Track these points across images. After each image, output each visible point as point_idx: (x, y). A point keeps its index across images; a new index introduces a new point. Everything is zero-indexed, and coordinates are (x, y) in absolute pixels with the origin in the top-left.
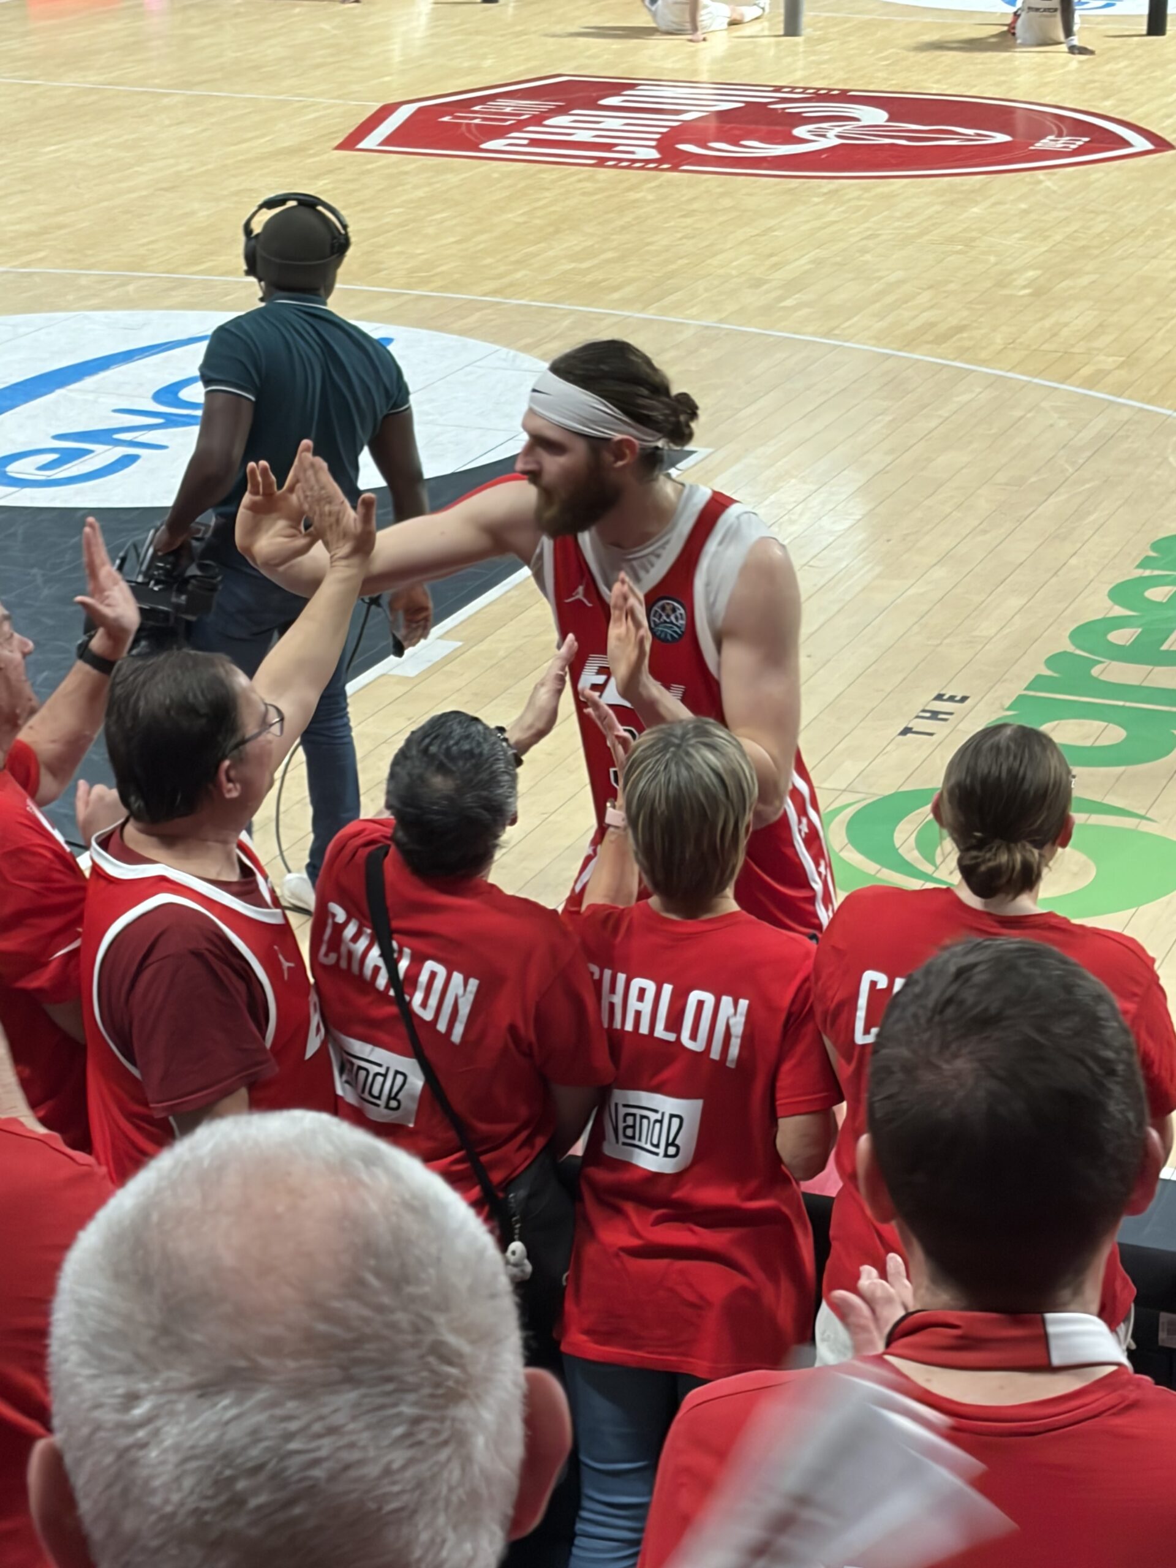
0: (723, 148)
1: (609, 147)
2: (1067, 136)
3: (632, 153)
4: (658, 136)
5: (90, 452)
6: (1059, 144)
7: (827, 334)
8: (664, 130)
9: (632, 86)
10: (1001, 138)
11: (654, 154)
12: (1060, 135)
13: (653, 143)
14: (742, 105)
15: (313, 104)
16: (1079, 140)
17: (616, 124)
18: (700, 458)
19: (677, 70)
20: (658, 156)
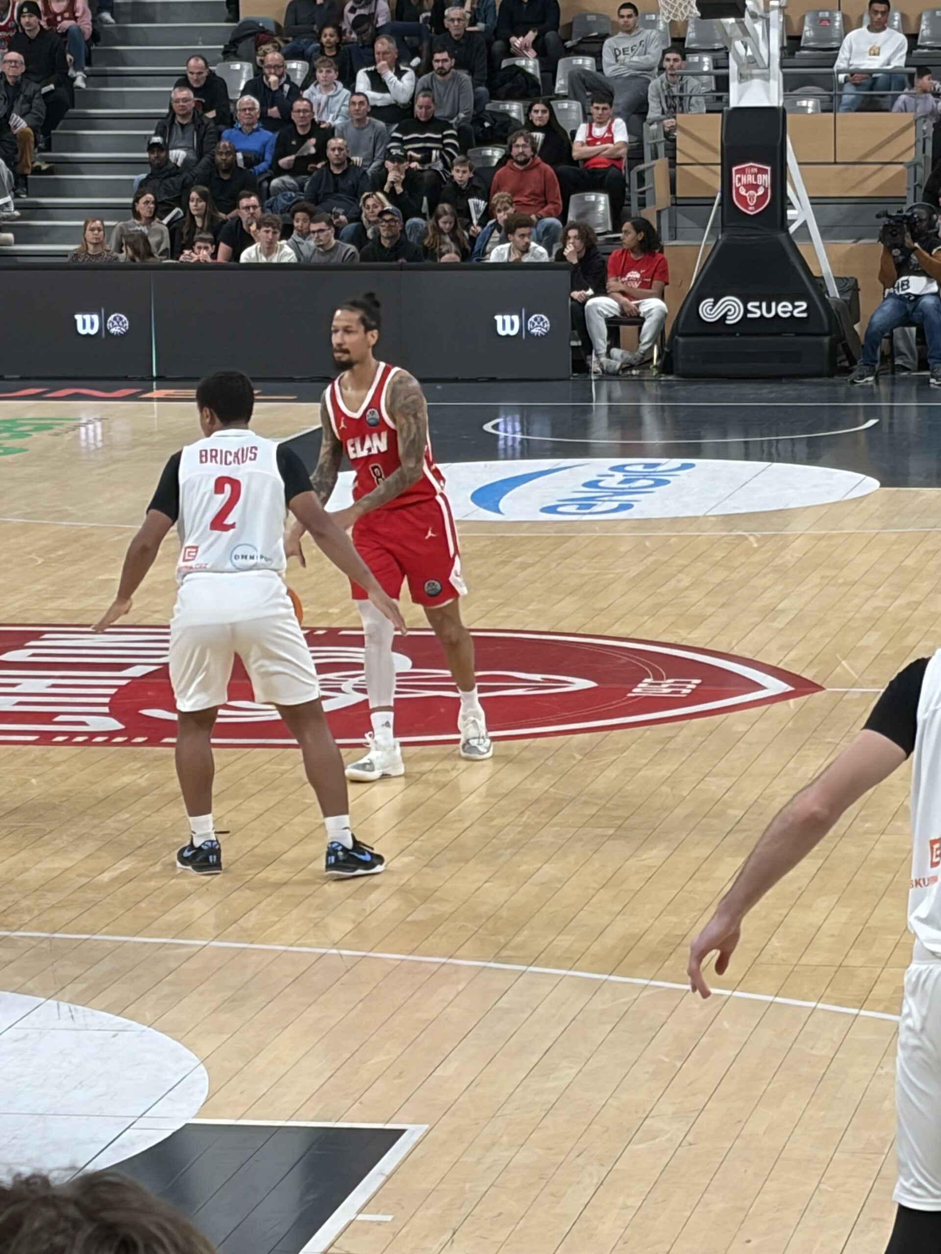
1: (48, 718)
2: (667, 678)
3: (83, 723)
4: (107, 700)
6: (665, 688)
7: (497, 958)
8: (113, 691)
9: (37, 636)
10: (581, 684)
11: (114, 724)
12: (658, 677)
13: (106, 710)
16: (689, 683)
17: (41, 686)
18: (415, 1138)
19: (84, 611)
20: (120, 726)
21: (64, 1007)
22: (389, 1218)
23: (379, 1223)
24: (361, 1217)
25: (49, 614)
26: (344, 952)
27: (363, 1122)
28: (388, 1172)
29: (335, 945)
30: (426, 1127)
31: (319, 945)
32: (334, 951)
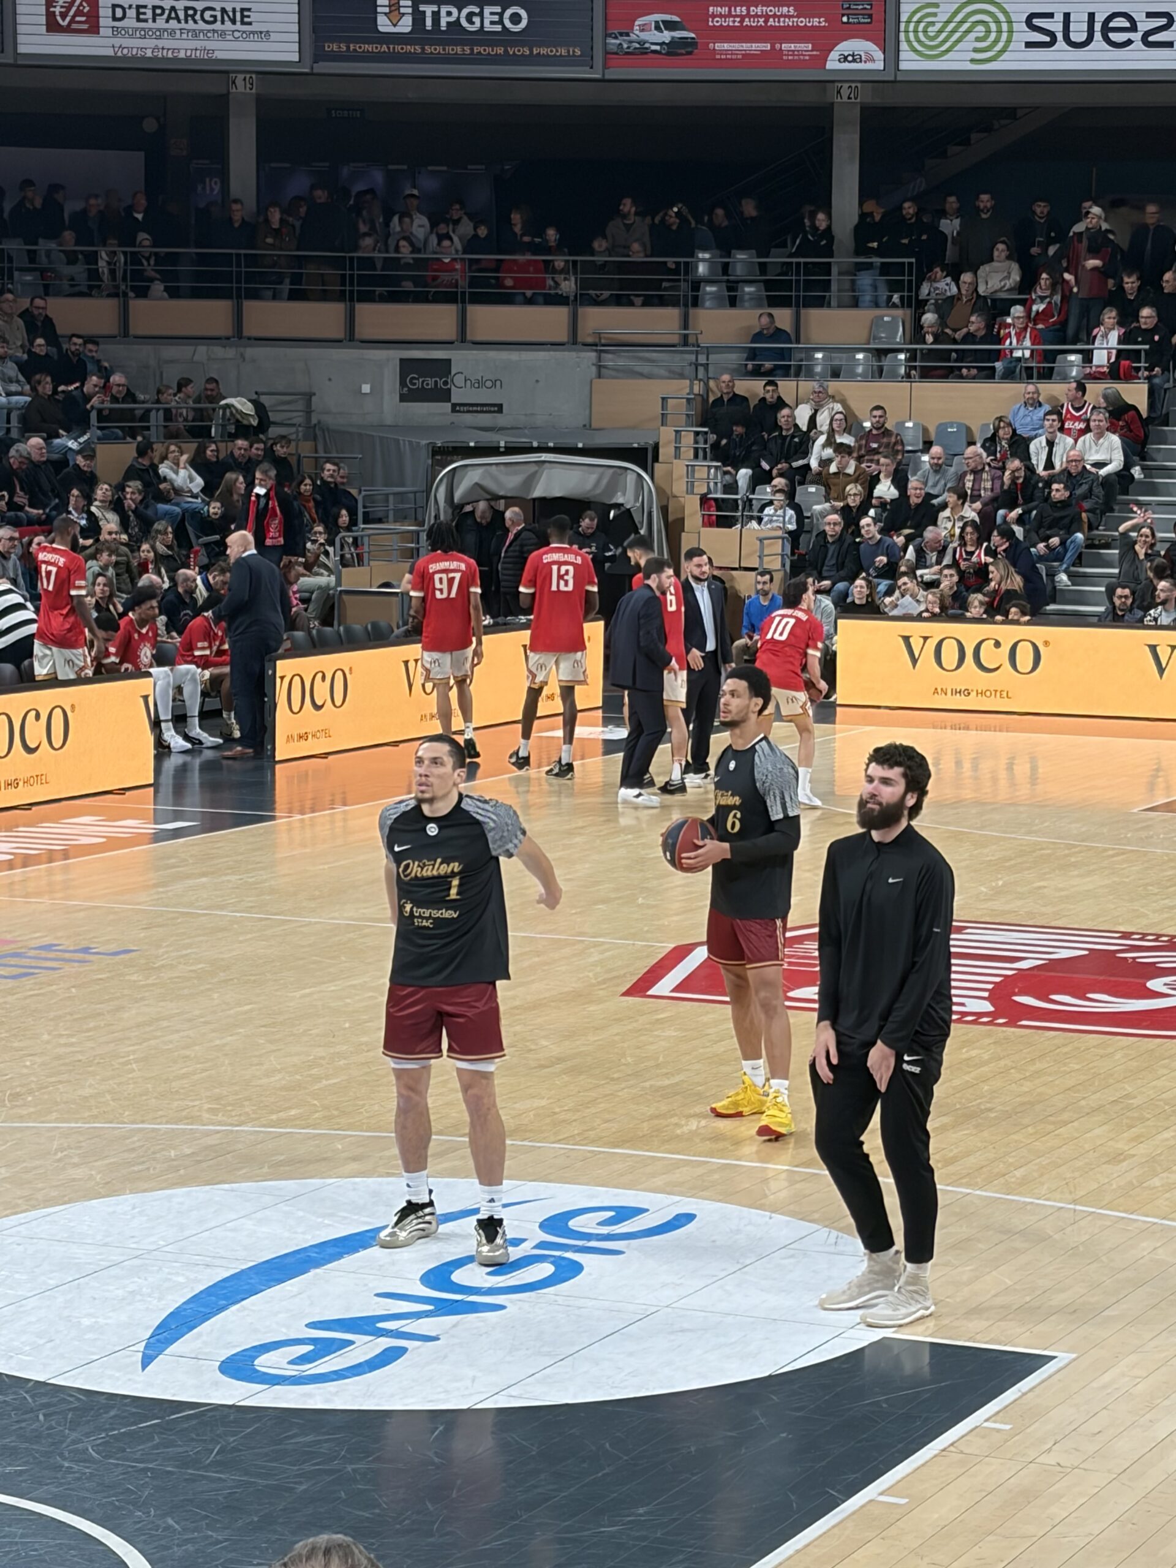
0: (1066, 1001)
3: (962, 1004)
4: (990, 986)
5: (352, 1343)
8: (998, 979)
11: (987, 1007)
13: (986, 994)
14: (1086, 952)
15: (596, 945)
18: (1061, 1365)
19: (1010, 912)
20: (992, 1009)
21: (834, 1233)
22: (1008, 1427)
23: (998, 1431)
24: (986, 1424)
25: (979, 913)
26: (1079, 1208)
27: (1026, 1347)
28: (1024, 1390)
29: (1075, 1202)
30: (1074, 1356)
31: (1059, 1201)
32: (1071, 1206)
